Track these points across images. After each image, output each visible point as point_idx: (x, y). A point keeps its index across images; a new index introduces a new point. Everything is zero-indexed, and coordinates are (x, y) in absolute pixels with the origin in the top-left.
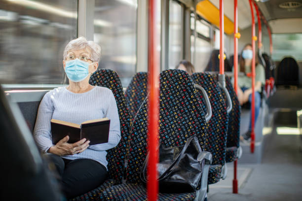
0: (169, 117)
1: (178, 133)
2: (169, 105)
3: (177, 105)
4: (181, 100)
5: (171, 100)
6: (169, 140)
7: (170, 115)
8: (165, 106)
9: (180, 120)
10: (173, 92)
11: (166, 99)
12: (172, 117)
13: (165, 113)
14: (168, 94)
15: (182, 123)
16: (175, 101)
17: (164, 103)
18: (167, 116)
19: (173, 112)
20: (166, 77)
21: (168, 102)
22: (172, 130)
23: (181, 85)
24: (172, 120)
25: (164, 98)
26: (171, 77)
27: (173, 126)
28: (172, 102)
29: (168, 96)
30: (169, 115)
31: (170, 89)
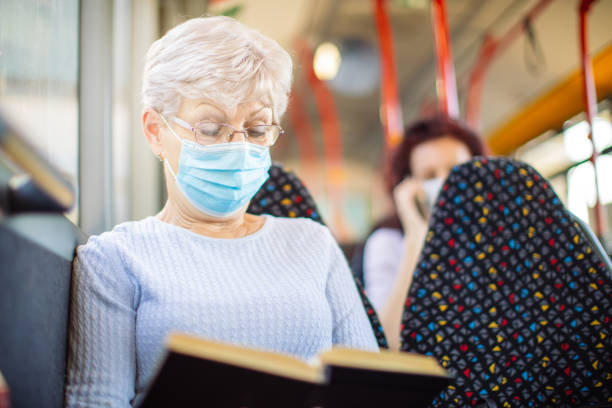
0: (519, 308)
1: (563, 361)
2: (512, 268)
3: (536, 267)
4: (545, 250)
5: (514, 252)
6: (534, 389)
7: (522, 302)
8: (501, 273)
9: (560, 315)
10: (516, 227)
11: (498, 249)
12: (530, 309)
13: (504, 297)
14: (500, 234)
15: (567, 324)
16: (529, 256)
17: (495, 266)
18: (512, 306)
19: (531, 294)
20: (482, 180)
21: (505, 260)
22: (538, 351)
23: (536, 205)
24: (534, 319)
25: (491, 249)
26: (497, 180)
27: (540, 339)
28: (521, 261)
29: (500, 241)
30: (519, 303)
31: (502, 217)
